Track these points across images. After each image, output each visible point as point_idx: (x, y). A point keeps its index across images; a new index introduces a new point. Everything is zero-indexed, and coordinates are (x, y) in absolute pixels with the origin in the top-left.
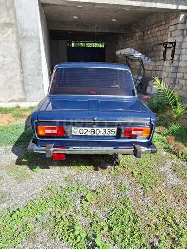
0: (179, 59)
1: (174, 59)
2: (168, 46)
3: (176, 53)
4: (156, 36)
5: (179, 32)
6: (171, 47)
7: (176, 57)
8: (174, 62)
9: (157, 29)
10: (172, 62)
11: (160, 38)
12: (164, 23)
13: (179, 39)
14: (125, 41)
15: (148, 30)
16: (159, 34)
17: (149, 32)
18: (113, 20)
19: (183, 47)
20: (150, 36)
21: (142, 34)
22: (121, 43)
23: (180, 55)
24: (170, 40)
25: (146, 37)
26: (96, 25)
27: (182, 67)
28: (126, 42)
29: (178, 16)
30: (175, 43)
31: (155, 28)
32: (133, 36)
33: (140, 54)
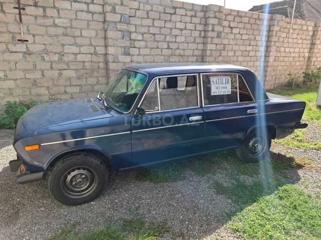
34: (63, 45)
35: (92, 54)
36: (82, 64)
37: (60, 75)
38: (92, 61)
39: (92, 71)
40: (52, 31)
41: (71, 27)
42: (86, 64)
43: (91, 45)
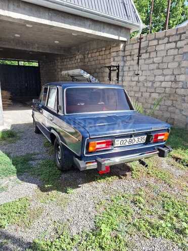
0: (122, 80)
1: (119, 80)
2: (112, 69)
3: (120, 75)
4: (97, 60)
5: (120, 58)
6: (115, 70)
7: (120, 79)
8: (119, 82)
9: (98, 54)
10: (118, 83)
11: (102, 62)
12: (104, 49)
13: (121, 64)
14: (63, 62)
15: (88, 54)
16: (100, 58)
17: (89, 56)
18: (56, 42)
19: (125, 70)
20: (92, 59)
21: (83, 57)
22: (59, 63)
23: (123, 76)
24: (113, 64)
25: (87, 60)
26: (37, 45)
27: (126, 86)
28: (65, 63)
29: (118, 45)
30: (119, 66)
31: (96, 52)
32: (72, 58)
33: (89, 75)
34: (155, 76)
35: (172, 82)
36: (164, 89)
37: (150, 96)
38: (171, 87)
39: (170, 95)
40: (152, 66)
41: (162, 62)
42: (167, 89)
43: (173, 74)
